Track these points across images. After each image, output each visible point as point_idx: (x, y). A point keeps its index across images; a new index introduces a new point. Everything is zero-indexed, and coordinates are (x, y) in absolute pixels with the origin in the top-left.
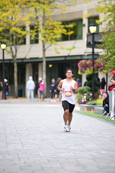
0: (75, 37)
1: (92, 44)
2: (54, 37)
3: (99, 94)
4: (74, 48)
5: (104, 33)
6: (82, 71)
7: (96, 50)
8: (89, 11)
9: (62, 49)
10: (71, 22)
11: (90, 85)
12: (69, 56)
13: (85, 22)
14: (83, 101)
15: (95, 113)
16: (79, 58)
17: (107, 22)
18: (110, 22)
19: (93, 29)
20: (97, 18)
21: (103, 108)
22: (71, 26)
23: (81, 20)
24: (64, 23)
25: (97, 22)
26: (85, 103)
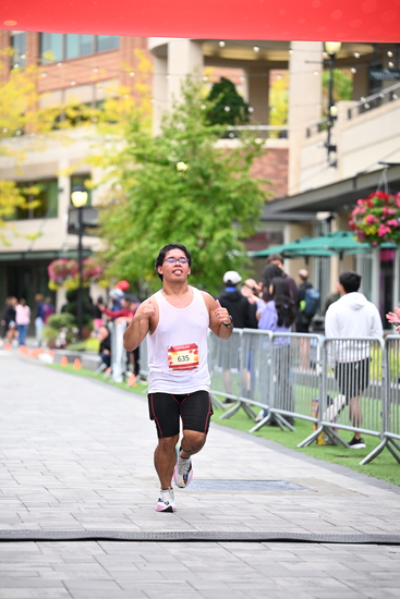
0: (43, 212)
1: (79, 227)
3: (91, 329)
4: (40, 235)
5: (101, 207)
6: (57, 283)
7: (87, 241)
8: (72, 162)
9: (16, 236)
10: (35, 182)
11: (73, 312)
12: (30, 252)
13: (64, 183)
14: (58, 343)
15: (85, 368)
16: (51, 255)
17: (108, 185)
18: (113, 186)
19: (80, 199)
20: (87, 176)
22: (35, 190)
23: (55, 180)
24: (21, 184)
25: (88, 184)
26: (62, 347)
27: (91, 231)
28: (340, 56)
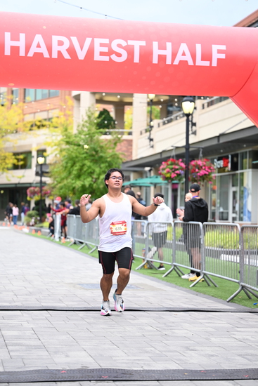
0: (25, 166)
1: (40, 173)
2: (6, 166)
3: (46, 218)
4: (23, 176)
5: (50, 164)
6: (31, 197)
7: (44, 179)
8: (38, 144)
9: (13, 177)
10: (21, 153)
11: (38, 210)
12: (19, 184)
13: (34, 154)
14: (31, 224)
15: (42, 235)
16: (28, 185)
17: (54, 155)
18: (56, 155)
19: (41, 160)
20: (44, 151)
21: (48, 231)
22: (21, 157)
23: (30, 152)
24: (16, 154)
25: (45, 154)
26: (33, 226)
27: (46, 175)
28: (155, 100)
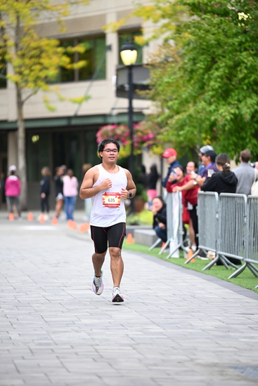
0: (90, 73)
1: (128, 90)
2: (42, 74)
3: (145, 201)
4: (87, 98)
5: (153, 66)
7: (138, 104)
8: (120, 15)
9: (62, 100)
10: (80, 40)
12: (76, 117)
13: (112, 39)
15: (138, 243)
16: (100, 121)
17: (160, 41)
18: (166, 41)
19: (129, 57)
20: (137, 31)
21: (153, 233)
22: (80, 48)
23: (102, 36)
24: (65, 42)
25: (138, 40)
27: (142, 93)
